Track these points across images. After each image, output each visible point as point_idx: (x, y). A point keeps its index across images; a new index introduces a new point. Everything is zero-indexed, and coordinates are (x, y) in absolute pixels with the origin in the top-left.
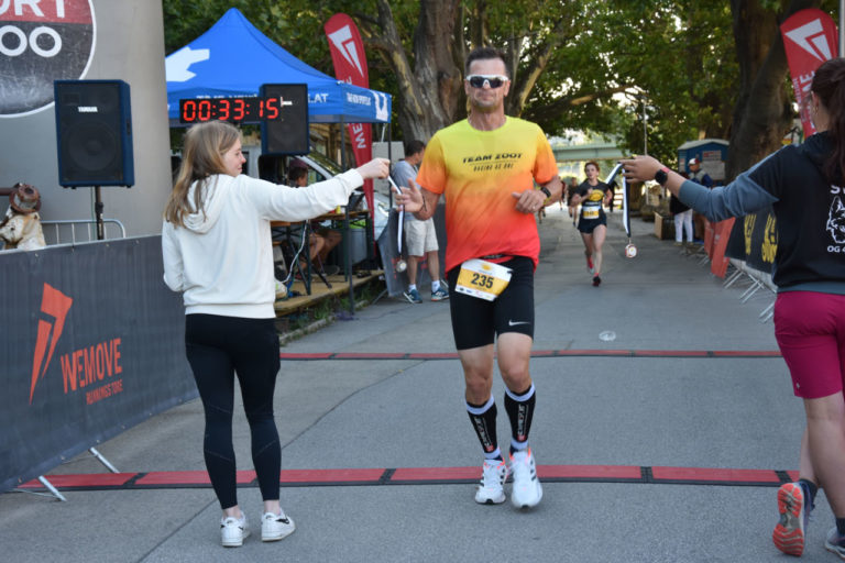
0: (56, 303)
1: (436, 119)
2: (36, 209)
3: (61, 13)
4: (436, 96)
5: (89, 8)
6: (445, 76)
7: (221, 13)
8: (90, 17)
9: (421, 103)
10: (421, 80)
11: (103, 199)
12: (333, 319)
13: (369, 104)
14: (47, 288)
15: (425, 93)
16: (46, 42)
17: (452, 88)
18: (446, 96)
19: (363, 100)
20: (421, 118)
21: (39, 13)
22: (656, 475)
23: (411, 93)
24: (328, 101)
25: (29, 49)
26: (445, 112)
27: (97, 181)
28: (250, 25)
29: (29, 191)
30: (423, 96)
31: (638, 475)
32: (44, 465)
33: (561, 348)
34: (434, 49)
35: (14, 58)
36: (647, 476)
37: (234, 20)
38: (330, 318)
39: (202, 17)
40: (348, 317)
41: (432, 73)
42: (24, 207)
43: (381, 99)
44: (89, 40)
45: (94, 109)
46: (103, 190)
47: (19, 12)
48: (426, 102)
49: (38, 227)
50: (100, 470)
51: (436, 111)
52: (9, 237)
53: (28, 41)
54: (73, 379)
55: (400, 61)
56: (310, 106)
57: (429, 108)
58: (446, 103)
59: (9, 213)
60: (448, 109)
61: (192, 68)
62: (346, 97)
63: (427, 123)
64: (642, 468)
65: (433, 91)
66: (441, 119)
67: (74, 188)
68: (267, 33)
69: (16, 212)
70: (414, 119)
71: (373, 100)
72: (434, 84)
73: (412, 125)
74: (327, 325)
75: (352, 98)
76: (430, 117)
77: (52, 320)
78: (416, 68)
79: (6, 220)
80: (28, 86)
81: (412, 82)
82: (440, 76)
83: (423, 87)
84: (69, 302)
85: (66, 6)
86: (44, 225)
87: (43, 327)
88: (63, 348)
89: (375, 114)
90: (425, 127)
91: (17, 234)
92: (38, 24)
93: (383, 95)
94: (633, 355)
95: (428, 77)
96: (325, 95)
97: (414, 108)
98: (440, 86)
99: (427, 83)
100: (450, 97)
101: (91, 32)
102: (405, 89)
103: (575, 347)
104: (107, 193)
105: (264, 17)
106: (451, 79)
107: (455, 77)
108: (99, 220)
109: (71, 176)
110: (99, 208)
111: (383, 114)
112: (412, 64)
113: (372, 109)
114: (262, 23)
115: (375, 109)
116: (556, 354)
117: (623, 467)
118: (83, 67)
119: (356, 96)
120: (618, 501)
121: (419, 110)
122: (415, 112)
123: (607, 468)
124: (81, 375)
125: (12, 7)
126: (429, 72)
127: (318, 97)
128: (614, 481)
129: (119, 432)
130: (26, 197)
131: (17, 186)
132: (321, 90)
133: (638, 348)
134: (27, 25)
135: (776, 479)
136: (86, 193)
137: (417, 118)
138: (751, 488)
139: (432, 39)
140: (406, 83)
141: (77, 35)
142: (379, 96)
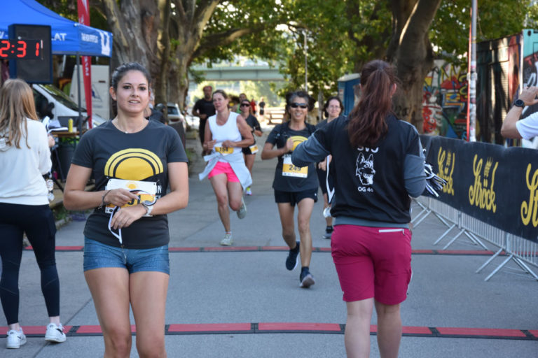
1: (140, 51)
4: (139, 31)
6: (147, 14)
9: (127, 36)
10: (127, 16)
12: (70, 220)
13: (96, 41)
15: (130, 28)
17: (153, 24)
18: (148, 31)
19: (93, 38)
20: (127, 49)
23: (118, 26)
24: (66, 40)
26: (147, 45)
30: (129, 30)
31: (338, 329)
33: (263, 245)
38: (67, 218)
40: (81, 218)
41: (136, 10)
43: (105, 37)
48: (131, 35)
51: (140, 44)
56: (53, 43)
57: (134, 41)
58: (148, 38)
60: (149, 42)
62: (80, 36)
63: (131, 53)
64: (340, 325)
65: (137, 26)
66: (144, 51)
70: (120, 50)
71: (100, 38)
72: (138, 20)
73: (119, 55)
74: (66, 224)
75: (86, 38)
76: (134, 48)
78: (123, 5)
81: (119, 17)
82: (143, 13)
83: (128, 23)
89: (100, 49)
90: (129, 57)
93: (106, 33)
95: (133, 14)
96: (64, 35)
97: (120, 40)
98: (143, 23)
99: (132, 19)
100: (152, 31)
102: (113, 23)
106: (153, 17)
107: (156, 15)
111: (106, 50)
112: (120, 2)
113: (99, 46)
115: (101, 46)
117: (326, 324)
119: (87, 35)
120: (328, 344)
121: (125, 43)
122: (121, 43)
123: (317, 325)
126: (134, 10)
127: (57, 36)
128: (323, 332)
132: (60, 30)
133: (321, 246)
137: (123, 49)
138: (413, 338)
140: (114, 19)
142: (103, 34)
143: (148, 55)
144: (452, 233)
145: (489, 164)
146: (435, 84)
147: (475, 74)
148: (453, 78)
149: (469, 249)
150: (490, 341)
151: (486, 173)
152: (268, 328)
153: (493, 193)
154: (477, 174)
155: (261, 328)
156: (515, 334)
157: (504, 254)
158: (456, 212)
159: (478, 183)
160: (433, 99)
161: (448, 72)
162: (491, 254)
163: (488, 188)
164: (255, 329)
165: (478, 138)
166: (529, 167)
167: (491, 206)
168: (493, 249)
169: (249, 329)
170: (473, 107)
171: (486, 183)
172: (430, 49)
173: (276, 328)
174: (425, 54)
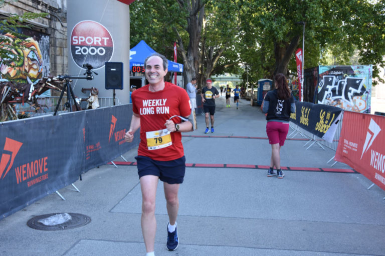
0: (114, 120)
2: (97, 94)
3: (105, 44)
5: (112, 43)
6: (196, 59)
7: (139, 41)
8: (112, 45)
9: (189, 66)
10: (189, 60)
11: (115, 93)
14: (113, 116)
16: (101, 51)
17: (198, 62)
18: (196, 65)
19: (177, 66)
20: (189, 70)
21: (100, 44)
22: (259, 167)
23: (186, 62)
25: (97, 53)
26: (196, 69)
27: (114, 88)
28: (147, 45)
29: (96, 89)
31: (254, 167)
32: (112, 158)
33: (230, 136)
34: (193, 52)
35: (93, 56)
36: (257, 167)
37: (143, 43)
39: (135, 42)
42: (94, 94)
44: (112, 51)
45: (115, 70)
46: (116, 90)
47: (95, 44)
49: (97, 99)
50: (123, 161)
51: (193, 68)
52: (90, 101)
53: (97, 51)
54: (117, 138)
55: (184, 54)
57: (191, 68)
58: (196, 66)
59: (90, 95)
61: (132, 56)
64: (255, 165)
65: (192, 63)
67: (108, 89)
68: (151, 47)
69: (92, 95)
71: (179, 66)
72: (193, 61)
73: (185, 72)
75: (174, 66)
77: (113, 124)
78: (188, 56)
79: (90, 97)
80: (96, 62)
82: (194, 59)
83: (190, 62)
84: (116, 120)
85: (107, 43)
86: (98, 98)
87: (112, 125)
88: (115, 131)
89: (179, 70)
90: (190, 73)
91: (92, 101)
92: (100, 47)
93: (182, 65)
94: (249, 138)
99: (191, 61)
101: (112, 49)
103: (234, 135)
104: (117, 91)
105: (151, 43)
107: (199, 59)
108: (114, 98)
109: (108, 86)
110: (114, 95)
111: (181, 70)
112: (187, 55)
114: (150, 45)
116: (229, 137)
117: (251, 165)
118: (110, 58)
120: (251, 173)
121: (188, 68)
123: (247, 165)
124: (118, 138)
125: (94, 42)
126: (191, 58)
128: (249, 168)
129: (125, 152)
130: (95, 91)
131: (92, 88)
133: (250, 136)
134: (97, 47)
135: (287, 169)
136: (111, 91)
137: (187, 70)
139: (193, 49)
140: (185, 60)
141: (109, 50)
142: (180, 65)
143: (195, 72)
144: (295, 133)
145: (307, 109)
146: (290, 83)
147: (303, 80)
148: (295, 81)
149: (300, 138)
150: (308, 172)
151: (306, 112)
152: (230, 166)
153: (308, 119)
154: (302, 112)
155: (227, 166)
156: (317, 170)
157: (313, 140)
158: (296, 126)
159: (303, 116)
160: (289, 87)
161: (294, 79)
162: (309, 140)
163: (306, 117)
164: (225, 166)
165: (304, 100)
166: (322, 111)
167: (307, 124)
168: (309, 138)
169: (223, 166)
170: (302, 90)
171: (305, 116)
172: (288, 72)
173: (232, 166)
174: (286, 73)
